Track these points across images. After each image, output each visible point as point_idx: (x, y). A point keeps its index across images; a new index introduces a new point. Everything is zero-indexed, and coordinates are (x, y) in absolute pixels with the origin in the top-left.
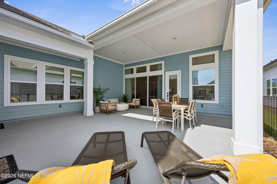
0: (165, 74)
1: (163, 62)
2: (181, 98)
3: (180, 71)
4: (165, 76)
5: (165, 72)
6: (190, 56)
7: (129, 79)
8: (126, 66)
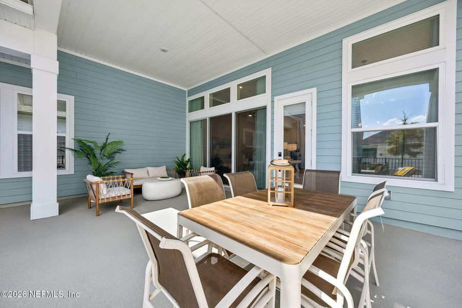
0: (273, 102)
1: (267, 73)
2: (316, 171)
3: (314, 90)
4: (273, 108)
5: (273, 96)
6: (344, 41)
7: (197, 121)
8: (191, 93)
